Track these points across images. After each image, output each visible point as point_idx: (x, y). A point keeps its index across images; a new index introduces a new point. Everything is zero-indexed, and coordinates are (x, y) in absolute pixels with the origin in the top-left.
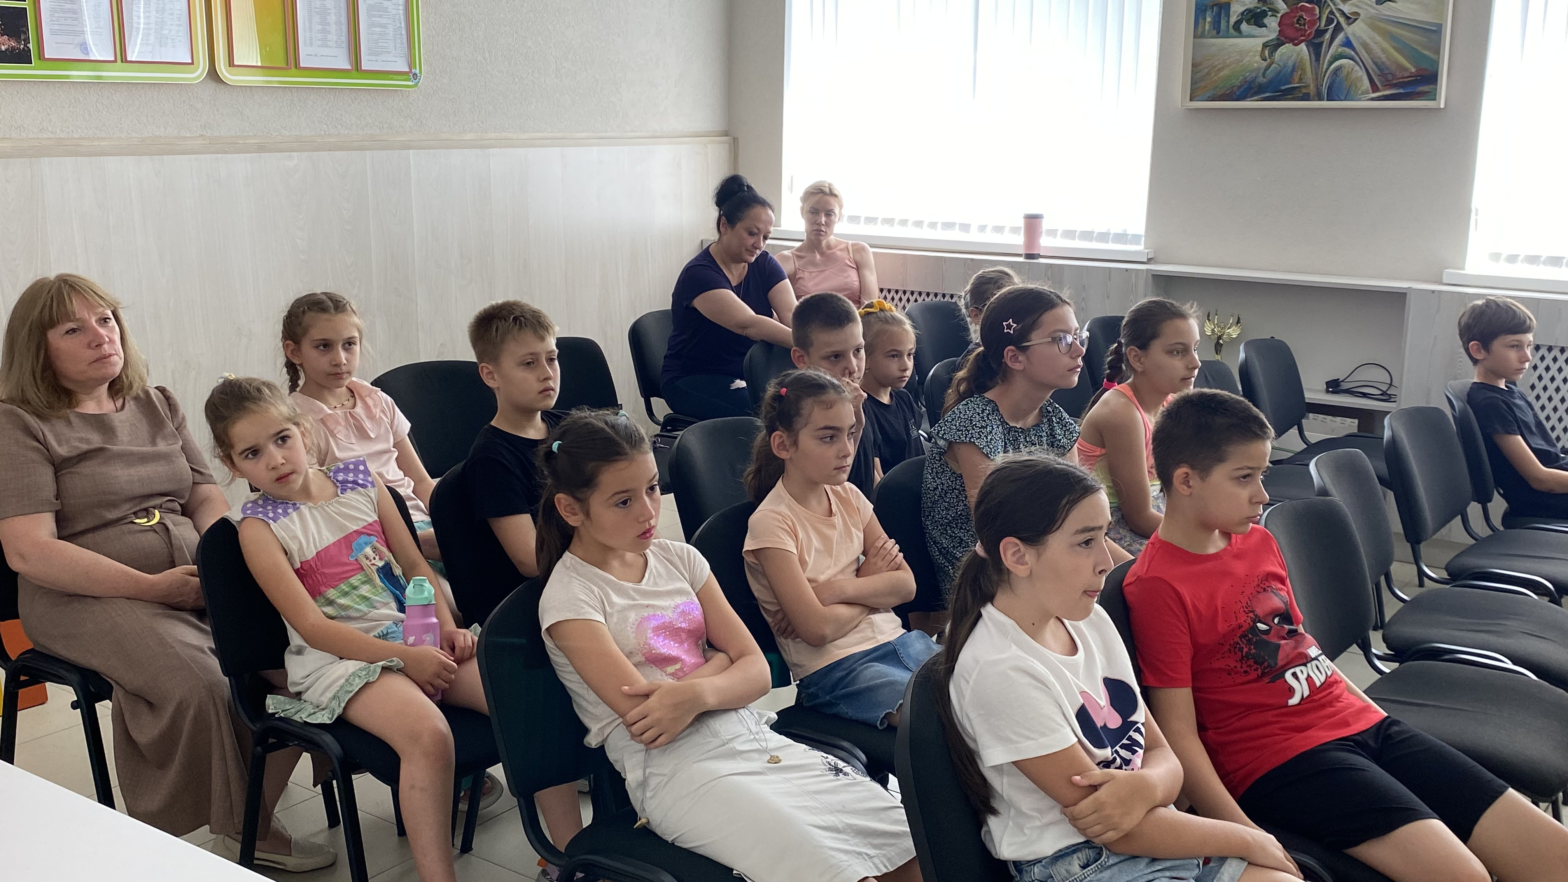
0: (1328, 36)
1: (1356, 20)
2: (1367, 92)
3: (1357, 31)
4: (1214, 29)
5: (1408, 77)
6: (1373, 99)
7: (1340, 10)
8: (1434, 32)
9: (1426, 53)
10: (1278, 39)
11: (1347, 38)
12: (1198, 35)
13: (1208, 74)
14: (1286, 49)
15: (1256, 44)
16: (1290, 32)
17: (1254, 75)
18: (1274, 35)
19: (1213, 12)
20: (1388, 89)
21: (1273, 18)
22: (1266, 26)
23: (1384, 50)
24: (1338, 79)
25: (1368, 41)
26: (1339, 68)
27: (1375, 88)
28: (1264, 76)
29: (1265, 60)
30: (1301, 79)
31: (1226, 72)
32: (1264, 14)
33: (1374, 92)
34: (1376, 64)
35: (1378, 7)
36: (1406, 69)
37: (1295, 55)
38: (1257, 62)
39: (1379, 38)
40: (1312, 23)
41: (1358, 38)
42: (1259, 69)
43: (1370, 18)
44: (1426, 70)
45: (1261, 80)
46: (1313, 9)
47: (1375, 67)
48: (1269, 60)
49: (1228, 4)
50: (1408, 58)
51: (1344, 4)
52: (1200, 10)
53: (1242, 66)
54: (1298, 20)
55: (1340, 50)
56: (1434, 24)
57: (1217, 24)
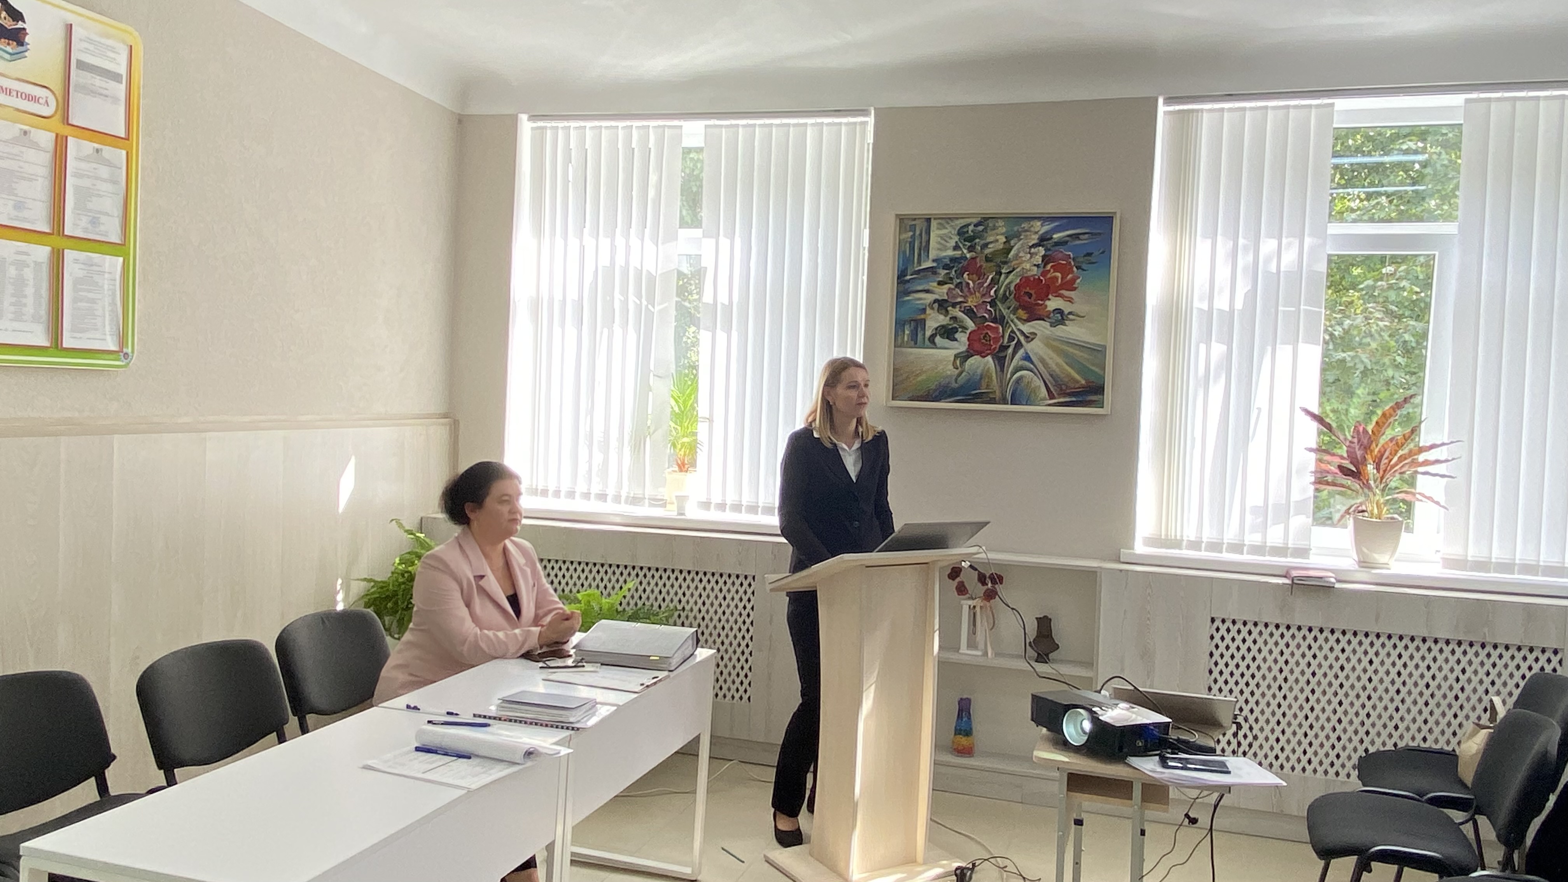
0: (1010, 350)
1: (1032, 339)
2: (1045, 399)
3: (1035, 348)
4: (912, 340)
5: (1079, 388)
6: (1050, 405)
7: (1019, 330)
8: (1099, 352)
9: (1093, 368)
10: (967, 351)
11: (1027, 353)
12: (898, 344)
13: (908, 377)
14: (975, 360)
15: (950, 354)
16: (977, 346)
17: (947, 380)
18: (963, 348)
19: (910, 326)
20: (1064, 397)
21: (962, 334)
22: (956, 340)
23: (1057, 364)
24: (1020, 387)
25: (1045, 357)
26: (1020, 379)
27: (1052, 397)
28: (956, 383)
29: (957, 369)
30: (987, 385)
31: (923, 377)
32: (955, 330)
33: (1051, 399)
34: (1051, 375)
35: (1053, 329)
36: (1078, 382)
37: (982, 365)
38: (950, 370)
39: (1054, 356)
40: (996, 340)
41: (1036, 354)
42: (951, 376)
43: (1046, 338)
44: (1093, 382)
45: (956, 385)
46: (997, 328)
47: (1050, 378)
48: (960, 369)
49: (924, 320)
50: (1078, 373)
51: (1023, 324)
52: (900, 324)
53: (937, 373)
54: (985, 337)
55: (1021, 363)
56: (1099, 345)
57: (914, 336)
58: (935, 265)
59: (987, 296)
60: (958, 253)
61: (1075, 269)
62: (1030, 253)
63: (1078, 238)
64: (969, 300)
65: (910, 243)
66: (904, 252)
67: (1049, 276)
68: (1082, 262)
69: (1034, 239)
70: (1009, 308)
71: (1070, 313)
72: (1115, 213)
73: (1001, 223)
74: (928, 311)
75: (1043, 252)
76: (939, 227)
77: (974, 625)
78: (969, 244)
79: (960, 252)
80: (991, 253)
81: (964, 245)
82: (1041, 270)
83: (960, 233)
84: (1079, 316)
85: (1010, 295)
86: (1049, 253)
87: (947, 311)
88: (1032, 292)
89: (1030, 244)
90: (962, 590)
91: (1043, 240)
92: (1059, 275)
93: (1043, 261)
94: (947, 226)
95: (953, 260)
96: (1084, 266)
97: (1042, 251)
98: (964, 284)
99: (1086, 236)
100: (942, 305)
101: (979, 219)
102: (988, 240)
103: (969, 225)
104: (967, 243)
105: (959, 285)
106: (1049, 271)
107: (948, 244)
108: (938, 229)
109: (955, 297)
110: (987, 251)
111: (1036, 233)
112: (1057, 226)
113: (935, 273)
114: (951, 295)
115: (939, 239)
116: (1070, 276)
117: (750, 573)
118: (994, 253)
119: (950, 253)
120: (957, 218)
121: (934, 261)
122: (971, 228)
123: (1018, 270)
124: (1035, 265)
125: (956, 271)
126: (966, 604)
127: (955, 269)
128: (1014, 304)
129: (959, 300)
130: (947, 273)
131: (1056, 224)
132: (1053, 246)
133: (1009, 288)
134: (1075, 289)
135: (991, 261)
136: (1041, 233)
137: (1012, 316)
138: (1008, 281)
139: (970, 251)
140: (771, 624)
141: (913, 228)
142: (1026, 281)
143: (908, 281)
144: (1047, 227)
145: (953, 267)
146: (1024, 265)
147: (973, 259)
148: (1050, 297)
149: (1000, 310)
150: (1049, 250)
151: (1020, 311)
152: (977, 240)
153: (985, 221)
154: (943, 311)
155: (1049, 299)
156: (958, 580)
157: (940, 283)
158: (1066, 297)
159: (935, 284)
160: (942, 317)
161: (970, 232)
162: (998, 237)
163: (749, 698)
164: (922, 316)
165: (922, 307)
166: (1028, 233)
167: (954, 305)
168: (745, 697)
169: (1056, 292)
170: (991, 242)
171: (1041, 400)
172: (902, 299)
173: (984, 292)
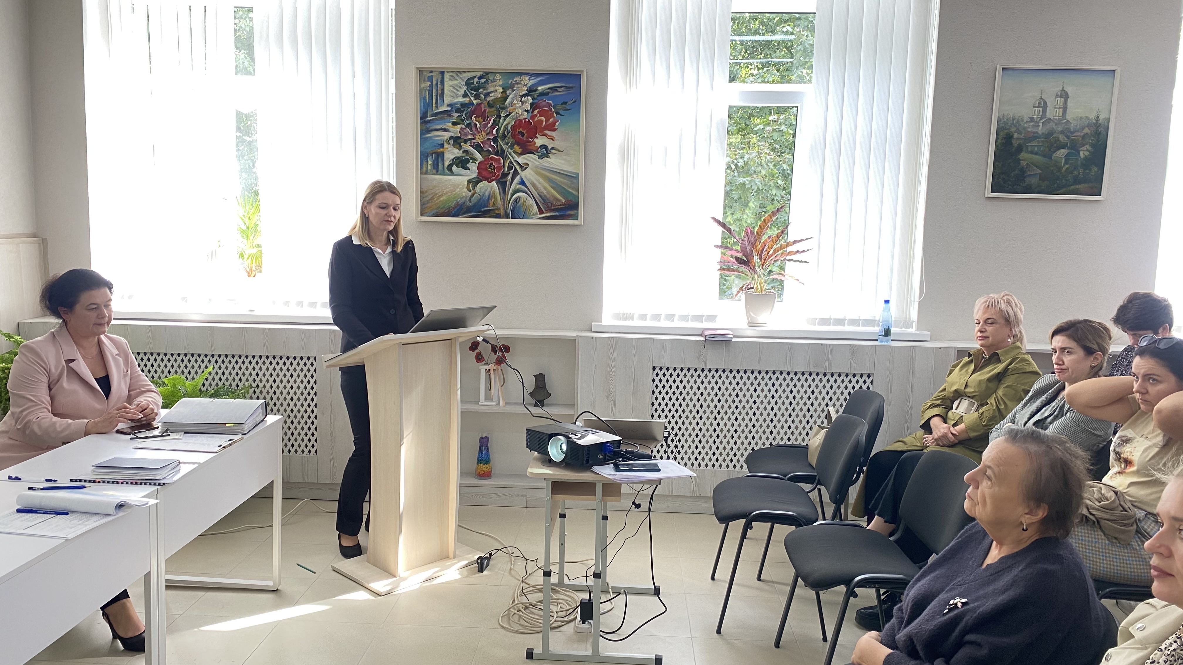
0: (510, 177)
1: (526, 168)
2: (536, 214)
3: (527, 175)
4: (434, 169)
5: (561, 205)
6: (540, 218)
7: (516, 161)
8: (574, 178)
9: (570, 190)
10: (478, 178)
11: (522, 179)
12: (424, 172)
13: (432, 198)
14: (483, 184)
15: (464, 180)
16: (484, 173)
17: (463, 200)
18: (475, 175)
19: (432, 157)
20: (550, 212)
21: (473, 164)
22: (468, 169)
23: (545, 188)
24: (518, 205)
25: (535, 182)
26: (518, 198)
27: (541, 212)
28: (470, 202)
29: (470, 191)
30: (494, 204)
31: (444, 198)
32: (467, 161)
33: (540, 214)
34: (540, 196)
35: (540, 160)
36: (560, 201)
37: (489, 189)
38: (465, 193)
39: (541, 180)
40: (499, 168)
41: (528, 180)
42: (466, 197)
43: (535, 167)
44: (571, 201)
45: (468, 203)
46: (499, 160)
47: (540, 198)
48: (472, 191)
49: (443, 153)
50: (560, 193)
51: (519, 157)
52: (424, 156)
53: (455, 194)
54: (490, 166)
55: (518, 186)
56: (573, 173)
57: (436, 166)
58: (449, 108)
59: (490, 134)
60: (467, 100)
61: (555, 114)
62: (521, 101)
63: (557, 90)
64: (477, 137)
65: (429, 91)
66: (425, 99)
67: (536, 119)
68: (560, 109)
69: (524, 90)
70: (507, 144)
71: (552, 148)
72: (582, 71)
73: (498, 77)
74: (446, 146)
75: (531, 101)
76: (452, 78)
77: (490, 384)
78: (475, 93)
79: (468, 99)
80: (492, 100)
81: (471, 94)
82: (530, 114)
83: (468, 84)
84: (559, 151)
85: (508, 134)
86: (536, 101)
87: (461, 146)
88: (524, 132)
89: (521, 94)
90: (479, 358)
91: (531, 91)
92: (543, 118)
93: (531, 108)
94: (457, 78)
95: (463, 105)
96: (561, 112)
97: (530, 99)
98: (473, 124)
99: (563, 88)
100: (456, 141)
101: (482, 73)
102: (489, 91)
103: (475, 77)
104: (473, 92)
105: (468, 125)
106: (536, 115)
107: (458, 92)
108: (450, 80)
109: (466, 135)
110: (488, 99)
111: (525, 85)
112: (540, 80)
113: (450, 116)
114: (463, 133)
115: (451, 88)
116: (552, 120)
117: (312, 355)
118: (496, 100)
119: (461, 99)
120: (465, 72)
121: (448, 105)
122: (476, 80)
123: (513, 114)
124: (525, 111)
125: (465, 114)
126: (483, 368)
127: (465, 112)
128: (511, 141)
129: (470, 137)
130: (459, 116)
131: (540, 79)
132: (538, 96)
133: (507, 128)
134: (555, 130)
135: (493, 107)
136: (528, 85)
137: (510, 150)
138: (506, 123)
139: (476, 99)
140: (331, 394)
141: (430, 79)
142: (519, 123)
143: (429, 121)
144: (533, 81)
145: (464, 111)
146: (517, 111)
147: (479, 105)
148: (537, 135)
149: (501, 145)
150: (536, 99)
151: (515, 146)
152: (481, 90)
153: (486, 74)
154: (458, 146)
155: (537, 138)
156: (477, 351)
157: (454, 124)
158: (549, 136)
159: (450, 124)
160: (456, 151)
161: (475, 83)
162: (497, 88)
163: (316, 452)
164: (442, 150)
165: (440, 142)
166: (519, 86)
167: (465, 141)
168: (313, 451)
169: (542, 132)
170: (492, 92)
171: (534, 215)
172: (424, 137)
173: (488, 131)
